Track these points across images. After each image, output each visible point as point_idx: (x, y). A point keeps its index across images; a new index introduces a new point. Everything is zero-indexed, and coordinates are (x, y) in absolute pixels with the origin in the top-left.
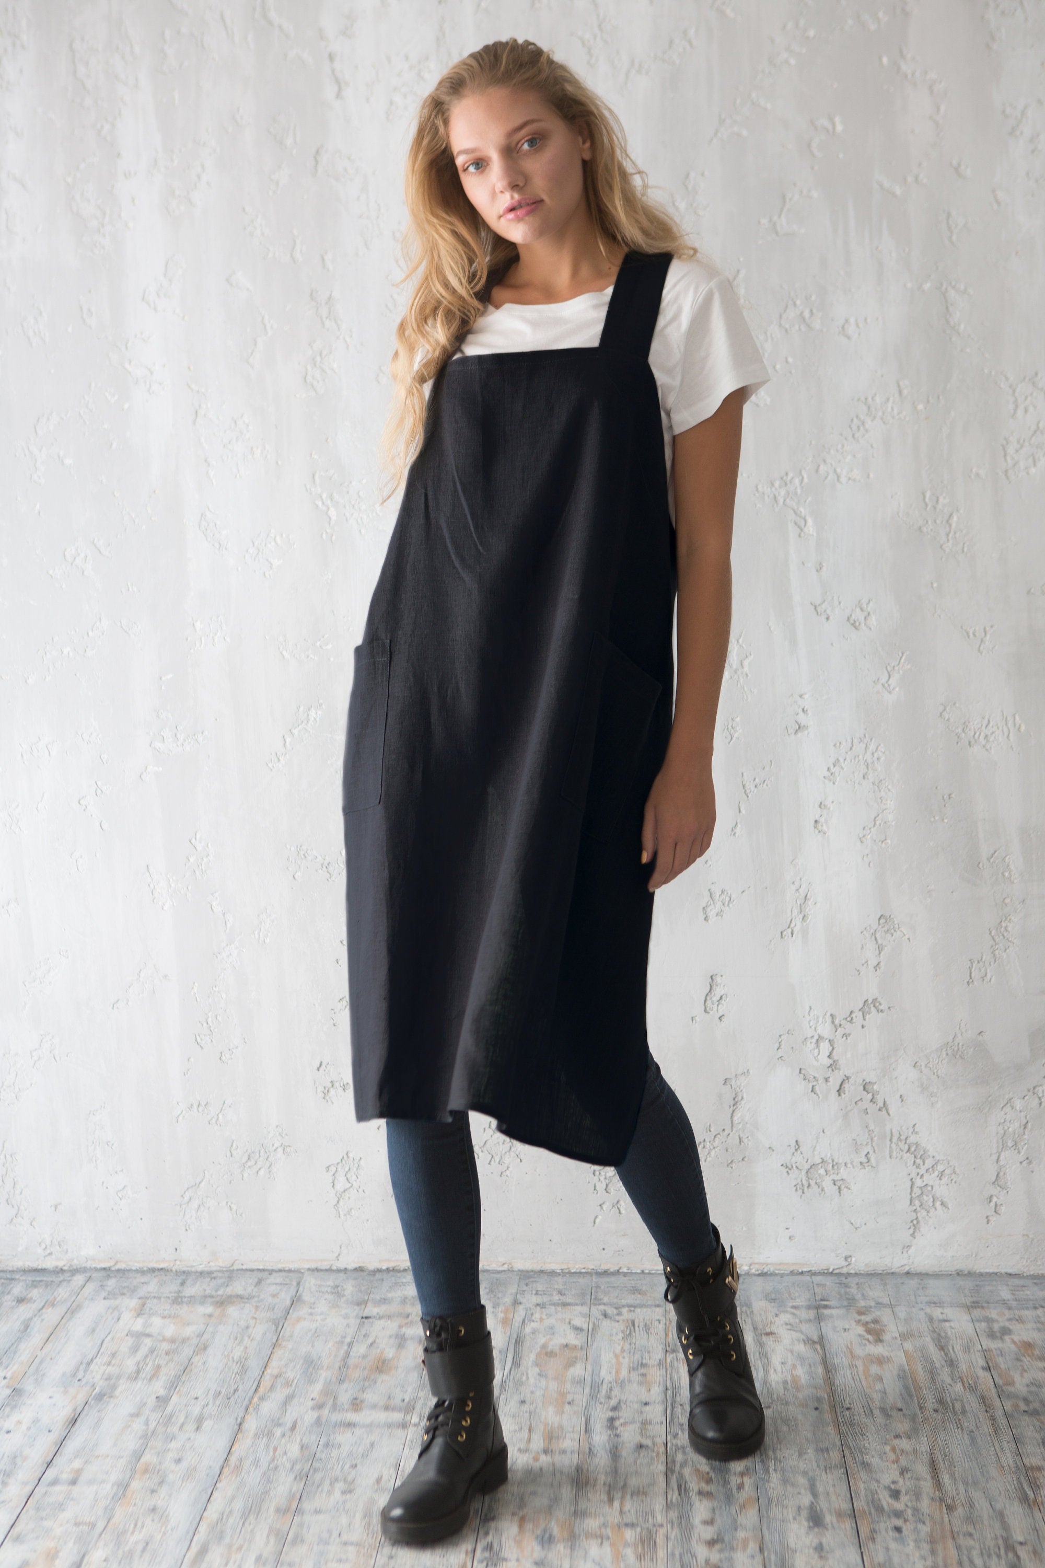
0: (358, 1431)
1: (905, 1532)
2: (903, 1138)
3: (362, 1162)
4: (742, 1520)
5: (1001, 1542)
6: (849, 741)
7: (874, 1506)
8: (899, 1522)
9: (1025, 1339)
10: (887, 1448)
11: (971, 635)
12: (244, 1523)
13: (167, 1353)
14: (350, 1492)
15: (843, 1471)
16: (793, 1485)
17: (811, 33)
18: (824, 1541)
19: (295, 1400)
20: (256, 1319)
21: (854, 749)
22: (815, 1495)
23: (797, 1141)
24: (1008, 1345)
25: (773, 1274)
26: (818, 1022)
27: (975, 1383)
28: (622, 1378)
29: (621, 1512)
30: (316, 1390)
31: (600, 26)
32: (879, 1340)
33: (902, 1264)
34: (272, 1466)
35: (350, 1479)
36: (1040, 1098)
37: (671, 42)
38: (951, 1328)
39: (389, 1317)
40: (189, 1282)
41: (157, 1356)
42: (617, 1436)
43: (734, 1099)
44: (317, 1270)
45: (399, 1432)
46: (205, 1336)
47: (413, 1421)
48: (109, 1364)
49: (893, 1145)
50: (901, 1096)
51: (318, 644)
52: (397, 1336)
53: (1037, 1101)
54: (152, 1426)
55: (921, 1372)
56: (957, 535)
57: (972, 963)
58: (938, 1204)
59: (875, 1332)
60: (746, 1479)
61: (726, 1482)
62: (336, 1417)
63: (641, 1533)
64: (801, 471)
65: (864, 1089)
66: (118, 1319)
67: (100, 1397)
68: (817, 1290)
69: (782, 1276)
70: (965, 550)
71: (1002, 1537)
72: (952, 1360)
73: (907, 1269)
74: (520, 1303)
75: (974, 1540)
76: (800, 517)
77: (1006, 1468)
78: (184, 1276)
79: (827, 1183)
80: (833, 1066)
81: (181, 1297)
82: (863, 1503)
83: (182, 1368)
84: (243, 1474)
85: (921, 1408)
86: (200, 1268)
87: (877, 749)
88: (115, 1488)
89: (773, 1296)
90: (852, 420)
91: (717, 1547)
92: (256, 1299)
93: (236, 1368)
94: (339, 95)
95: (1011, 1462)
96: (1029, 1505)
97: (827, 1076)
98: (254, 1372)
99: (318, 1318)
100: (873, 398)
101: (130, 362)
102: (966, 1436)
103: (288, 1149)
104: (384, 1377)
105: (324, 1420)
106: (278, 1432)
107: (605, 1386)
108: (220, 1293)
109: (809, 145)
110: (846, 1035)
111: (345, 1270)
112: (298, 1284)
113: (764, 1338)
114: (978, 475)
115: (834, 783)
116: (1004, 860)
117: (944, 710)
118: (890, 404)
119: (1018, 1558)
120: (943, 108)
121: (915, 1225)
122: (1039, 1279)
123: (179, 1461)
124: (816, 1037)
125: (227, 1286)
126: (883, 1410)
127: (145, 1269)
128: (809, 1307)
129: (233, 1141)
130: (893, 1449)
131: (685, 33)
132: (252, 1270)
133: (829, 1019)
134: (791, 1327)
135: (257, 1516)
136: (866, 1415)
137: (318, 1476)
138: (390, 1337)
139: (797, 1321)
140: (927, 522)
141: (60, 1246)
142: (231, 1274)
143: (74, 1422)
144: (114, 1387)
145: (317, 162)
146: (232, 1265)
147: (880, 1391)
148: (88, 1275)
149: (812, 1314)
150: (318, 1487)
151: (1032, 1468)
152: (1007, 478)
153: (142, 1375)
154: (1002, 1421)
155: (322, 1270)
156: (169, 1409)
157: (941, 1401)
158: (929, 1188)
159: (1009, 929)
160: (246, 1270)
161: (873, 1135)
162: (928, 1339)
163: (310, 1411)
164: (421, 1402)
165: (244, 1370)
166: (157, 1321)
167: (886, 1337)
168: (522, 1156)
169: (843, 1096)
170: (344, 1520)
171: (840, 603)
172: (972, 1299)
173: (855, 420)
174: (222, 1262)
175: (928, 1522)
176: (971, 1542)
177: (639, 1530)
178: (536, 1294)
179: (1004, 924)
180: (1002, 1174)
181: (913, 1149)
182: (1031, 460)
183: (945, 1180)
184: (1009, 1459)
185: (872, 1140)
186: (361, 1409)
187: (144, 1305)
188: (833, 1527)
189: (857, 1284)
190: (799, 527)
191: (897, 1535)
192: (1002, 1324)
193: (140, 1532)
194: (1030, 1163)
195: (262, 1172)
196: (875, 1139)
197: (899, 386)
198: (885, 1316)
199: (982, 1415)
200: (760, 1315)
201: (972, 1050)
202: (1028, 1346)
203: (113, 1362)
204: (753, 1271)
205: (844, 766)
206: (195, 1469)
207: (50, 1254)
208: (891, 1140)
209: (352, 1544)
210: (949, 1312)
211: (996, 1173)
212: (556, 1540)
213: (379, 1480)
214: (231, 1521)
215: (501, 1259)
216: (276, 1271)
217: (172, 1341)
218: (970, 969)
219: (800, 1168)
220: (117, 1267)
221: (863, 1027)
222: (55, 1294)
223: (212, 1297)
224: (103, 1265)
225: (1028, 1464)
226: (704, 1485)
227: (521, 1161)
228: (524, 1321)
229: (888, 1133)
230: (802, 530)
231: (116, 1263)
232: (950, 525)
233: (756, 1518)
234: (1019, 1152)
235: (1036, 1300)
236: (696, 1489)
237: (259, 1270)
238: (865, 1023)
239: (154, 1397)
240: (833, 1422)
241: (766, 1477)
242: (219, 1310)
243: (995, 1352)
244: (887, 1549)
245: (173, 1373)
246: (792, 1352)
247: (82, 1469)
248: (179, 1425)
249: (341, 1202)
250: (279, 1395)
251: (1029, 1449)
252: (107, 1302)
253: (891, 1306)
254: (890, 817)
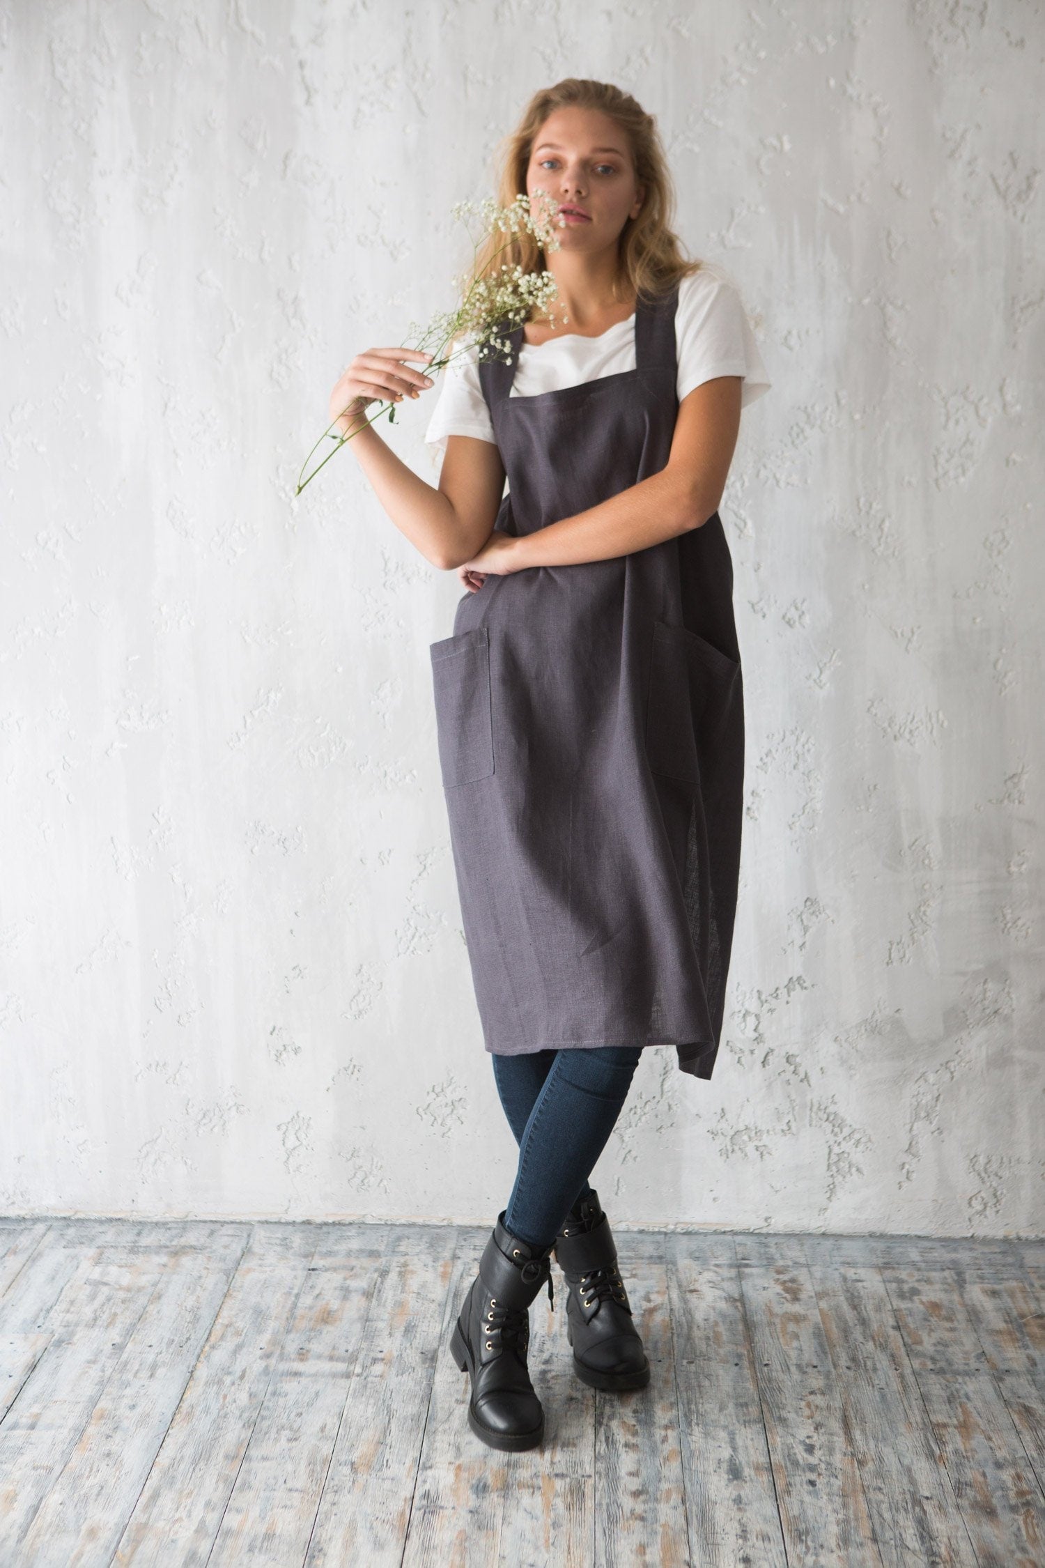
0: (304, 1381)
1: (819, 1486)
2: (822, 1107)
3: (311, 1122)
4: (665, 1472)
5: (908, 1496)
6: (782, 733)
7: (790, 1460)
8: (813, 1476)
9: (933, 1299)
10: (803, 1404)
11: (899, 635)
12: (194, 1469)
13: (123, 1302)
14: (296, 1439)
15: (760, 1425)
16: (714, 1439)
17: (763, 54)
18: (742, 1493)
19: (245, 1350)
20: (208, 1269)
21: (786, 740)
22: (734, 1449)
23: (723, 1109)
24: (917, 1305)
25: (697, 1233)
26: (745, 997)
27: (886, 1341)
28: (554, 1333)
29: (552, 1463)
30: (264, 1339)
31: (560, 42)
32: (796, 1299)
33: (819, 1225)
34: (222, 1413)
35: (295, 1426)
36: (952, 1073)
37: (628, 60)
38: (864, 1287)
39: (335, 1269)
40: (145, 1232)
41: (114, 1304)
42: (549, 1388)
43: (665, 1068)
44: (267, 1222)
45: (343, 1382)
46: (160, 1286)
47: (356, 1372)
48: (68, 1311)
49: (813, 1114)
50: (822, 1069)
51: (279, 630)
52: (342, 1288)
53: (949, 1075)
54: (108, 1373)
55: (835, 1330)
56: (889, 539)
57: (891, 945)
58: (854, 1170)
59: (793, 1291)
60: (670, 1432)
61: (651, 1435)
62: (283, 1366)
63: (571, 1483)
64: (742, 476)
65: (787, 1062)
66: (77, 1267)
67: (59, 1343)
68: (739, 1249)
69: (706, 1235)
70: (896, 554)
71: (909, 1491)
72: (864, 1319)
73: (823, 1230)
74: (459, 1258)
75: (883, 1493)
76: (740, 519)
77: (914, 1425)
78: (141, 1226)
79: (750, 1148)
80: (759, 1039)
81: (137, 1247)
82: (780, 1457)
83: (137, 1316)
84: (194, 1420)
85: (835, 1366)
86: (155, 1219)
87: (807, 741)
88: (73, 1432)
89: (697, 1254)
90: (792, 428)
91: (642, 1498)
92: (208, 1250)
93: (189, 1317)
94: (308, 102)
95: (919, 1419)
96: (935, 1461)
97: (752, 1048)
98: (206, 1321)
99: (268, 1269)
100: (813, 407)
101: (103, 354)
102: (876, 1393)
103: (242, 1109)
104: (329, 1328)
105: (271, 1369)
106: (228, 1380)
107: (538, 1340)
108: (174, 1243)
109: (758, 162)
110: (771, 1010)
111: (294, 1223)
112: (249, 1236)
113: (688, 1295)
114: (909, 483)
115: (766, 773)
116: (924, 848)
117: (872, 705)
118: (828, 413)
119: (925, 1512)
120: (886, 130)
121: (832, 1189)
122: (945, 1241)
123: (133, 1407)
124: (743, 1012)
125: (182, 1236)
126: (799, 1366)
127: (103, 1219)
128: (731, 1266)
129: (189, 1100)
130: (809, 1405)
131: (642, 51)
132: (205, 1222)
133: (755, 995)
134: (713, 1284)
135: (207, 1461)
136: (783, 1371)
137: (266, 1424)
138: (335, 1288)
139: (719, 1279)
140: (860, 526)
141: (22, 1195)
142: (185, 1225)
143: (33, 1367)
144: (72, 1334)
145: (286, 167)
146: (187, 1216)
147: (797, 1348)
148: (49, 1223)
149: (733, 1272)
150: (266, 1434)
151: (938, 1425)
152: (937, 485)
153: (99, 1323)
154: (910, 1379)
155: (271, 1223)
156: (125, 1356)
157: (854, 1359)
158: (846, 1155)
159: (928, 913)
160: (200, 1221)
161: (795, 1104)
162: (842, 1298)
163: (258, 1361)
164: (364, 1353)
165: (196, 1319)
166: (113, 1270)
167: (803, 1296)
168: (463, 1119)
169: (767, 1067)
170: (289, 1467)
171: (776, 602)
172: (885, 1260)
173: (795, 429)
174: (177, 1214)
175: (840, 1477)
176: (881, 1497)
177: (568, 1480)
178: (474, 1249)
179: (922, 909)
180: (914, 1143)
181: (831, 1118)
182: (960, 470)
183: (861, 1147)
184: (916, 1416)
185: (793, 1109)
186: (307, 1359)
187: (101, 1254)
188: (751, 1480)
189: (776, 1244)
190: (739, 528)
191: (811, 1488)
192: (911, 1285)
193: (96, 1476)
194: (941, 1133)
195: (216, 1130)
196: (797, 1108)
197: (837, 396)
198: (802, 1275)
199: (892, 1373)
200: (685, 1273)
201: (889, 1026)
202: (935, 1306)
203: (72, 1309)
204: (679, 1230)
205: (775, 756)
206: (148, 1415)
207: (13, 1203)
208: (811, 1109)
209: (297, 1490)
210: (863, 1273)
211: (908, 1143)
212: (490, 1490)
213: (323, 1429)
214: (182, 1466)
215: (442, 1215)
216: (227, 1223)
217: (129, 1290)
218: (890, 950)
219: (726, 1134)
220: (76, 1217)
221: (787, 1003)
222: (17, 1242)
223: (167, 1247)
224: (63, 1215)
225: (934, 1421)
226: (630, 1437)
227: (462, 1123)
228: (462, 1276)
229: (809, 1104)
230: (741, 531)
231: (75, 1213)
232: (882, 530)
233: (679, 1470)
234: (931, 1123)
235: (944, 1262)
236: (623, 1442)
237: (211, 1221)
238: (790, 999)
239: (110, 1345)
240: (753, 1378)
241: (689, 1431)
242: (173, 1260)
243: (904, 1312)
244: (802, 1502)
245: (128, 1321)
246: (714, 1309)
247: (40, 1414)
248: (134, 1371)
249: (291, 1159)
250: (230, 1344)
251: (935, 1406)
252: (67, 1251)
253: (808, 1266)
254: (818, 806)
